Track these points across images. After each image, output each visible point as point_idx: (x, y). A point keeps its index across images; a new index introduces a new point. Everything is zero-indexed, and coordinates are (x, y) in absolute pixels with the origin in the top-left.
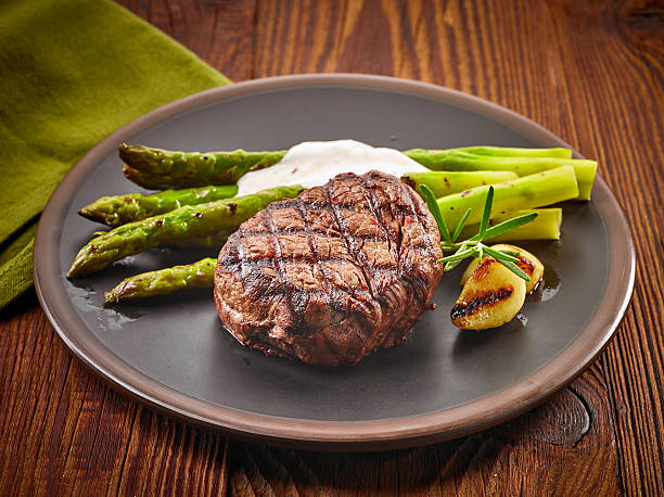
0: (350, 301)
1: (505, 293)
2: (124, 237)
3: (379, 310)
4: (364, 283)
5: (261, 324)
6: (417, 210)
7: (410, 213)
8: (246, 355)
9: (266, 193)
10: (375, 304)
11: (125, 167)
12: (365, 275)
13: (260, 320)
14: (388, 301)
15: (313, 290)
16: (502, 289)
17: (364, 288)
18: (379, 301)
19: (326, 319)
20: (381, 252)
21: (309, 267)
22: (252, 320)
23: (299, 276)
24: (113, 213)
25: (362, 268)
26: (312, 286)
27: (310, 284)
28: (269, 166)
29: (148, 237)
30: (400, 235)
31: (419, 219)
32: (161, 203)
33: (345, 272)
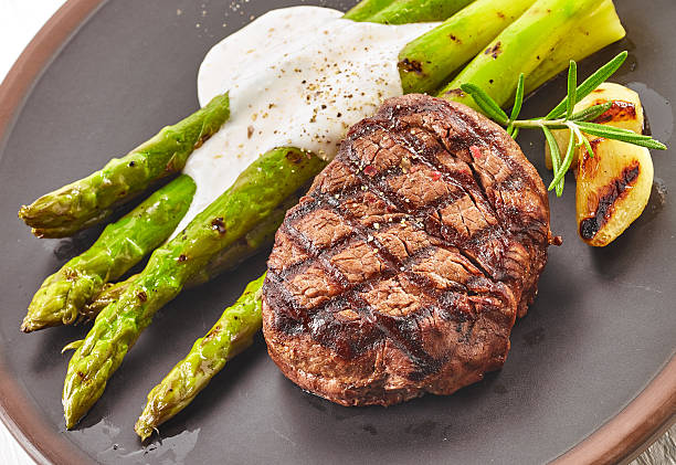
0: (470, 302)
1: (631, 173)
2: (110, 338)
3: (509, 293)
4: (472, 268)
5: (370, 380)
6: (478, 131)
7: (473, 141)
8: (361, 420)
9: (245, 180)
10: (501, 286)
11: (33, 230)
12: (467, 256)
13: (367, 377)
14: (512, 273)
15: (417, 312)
16: (625, 171)
17: (476, 276)
18: (504, 281)
19: (452, 338)
20: (468, 214)
21: (393, 284)
22: (353, 380)
23: (390, 301)
24: (65, 307)
25: (457, 246)
26: (413, 307)
27: (408, 305)
28: (217, 130)
29: (137, 322)
30: (477, 176)
31: (487, 141)
32: (112, 256)
33: (441, 265)
